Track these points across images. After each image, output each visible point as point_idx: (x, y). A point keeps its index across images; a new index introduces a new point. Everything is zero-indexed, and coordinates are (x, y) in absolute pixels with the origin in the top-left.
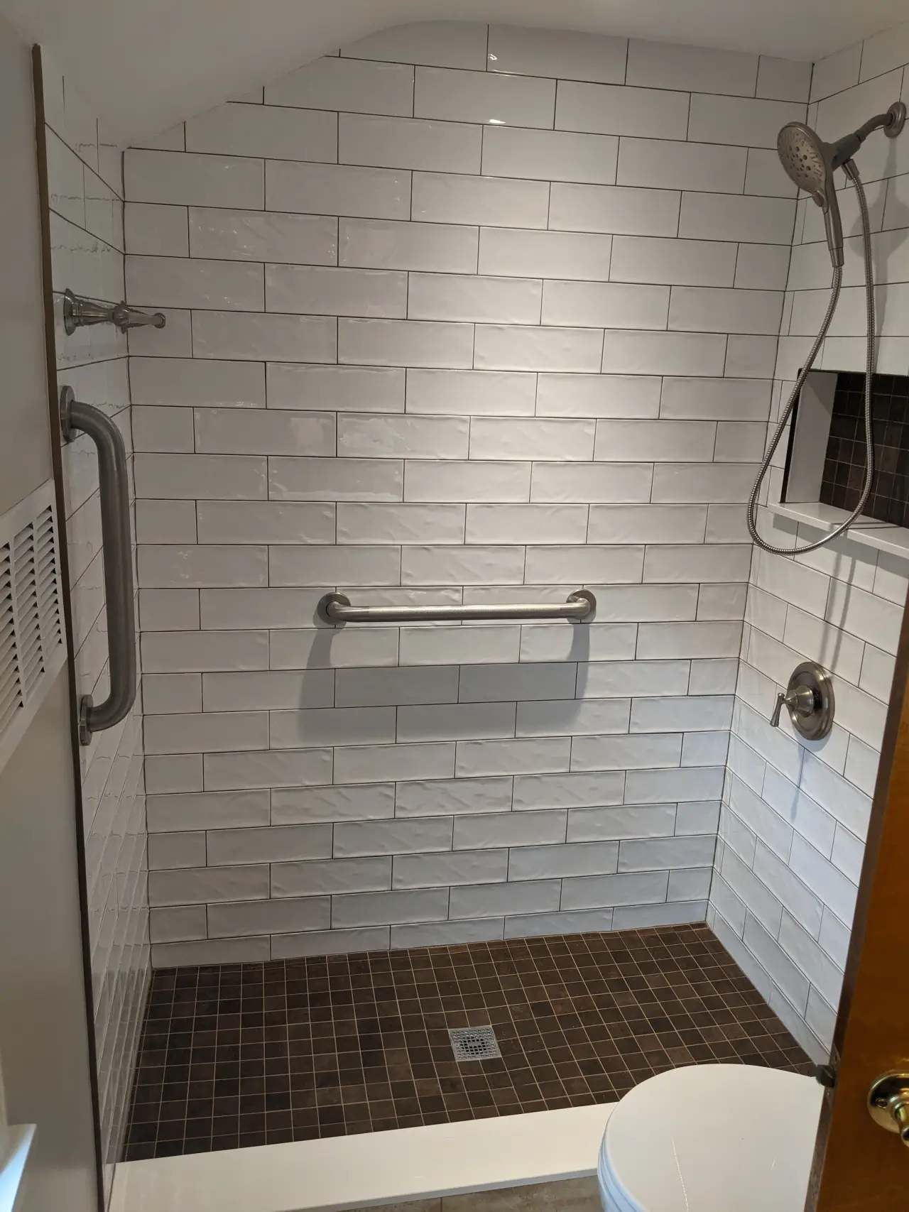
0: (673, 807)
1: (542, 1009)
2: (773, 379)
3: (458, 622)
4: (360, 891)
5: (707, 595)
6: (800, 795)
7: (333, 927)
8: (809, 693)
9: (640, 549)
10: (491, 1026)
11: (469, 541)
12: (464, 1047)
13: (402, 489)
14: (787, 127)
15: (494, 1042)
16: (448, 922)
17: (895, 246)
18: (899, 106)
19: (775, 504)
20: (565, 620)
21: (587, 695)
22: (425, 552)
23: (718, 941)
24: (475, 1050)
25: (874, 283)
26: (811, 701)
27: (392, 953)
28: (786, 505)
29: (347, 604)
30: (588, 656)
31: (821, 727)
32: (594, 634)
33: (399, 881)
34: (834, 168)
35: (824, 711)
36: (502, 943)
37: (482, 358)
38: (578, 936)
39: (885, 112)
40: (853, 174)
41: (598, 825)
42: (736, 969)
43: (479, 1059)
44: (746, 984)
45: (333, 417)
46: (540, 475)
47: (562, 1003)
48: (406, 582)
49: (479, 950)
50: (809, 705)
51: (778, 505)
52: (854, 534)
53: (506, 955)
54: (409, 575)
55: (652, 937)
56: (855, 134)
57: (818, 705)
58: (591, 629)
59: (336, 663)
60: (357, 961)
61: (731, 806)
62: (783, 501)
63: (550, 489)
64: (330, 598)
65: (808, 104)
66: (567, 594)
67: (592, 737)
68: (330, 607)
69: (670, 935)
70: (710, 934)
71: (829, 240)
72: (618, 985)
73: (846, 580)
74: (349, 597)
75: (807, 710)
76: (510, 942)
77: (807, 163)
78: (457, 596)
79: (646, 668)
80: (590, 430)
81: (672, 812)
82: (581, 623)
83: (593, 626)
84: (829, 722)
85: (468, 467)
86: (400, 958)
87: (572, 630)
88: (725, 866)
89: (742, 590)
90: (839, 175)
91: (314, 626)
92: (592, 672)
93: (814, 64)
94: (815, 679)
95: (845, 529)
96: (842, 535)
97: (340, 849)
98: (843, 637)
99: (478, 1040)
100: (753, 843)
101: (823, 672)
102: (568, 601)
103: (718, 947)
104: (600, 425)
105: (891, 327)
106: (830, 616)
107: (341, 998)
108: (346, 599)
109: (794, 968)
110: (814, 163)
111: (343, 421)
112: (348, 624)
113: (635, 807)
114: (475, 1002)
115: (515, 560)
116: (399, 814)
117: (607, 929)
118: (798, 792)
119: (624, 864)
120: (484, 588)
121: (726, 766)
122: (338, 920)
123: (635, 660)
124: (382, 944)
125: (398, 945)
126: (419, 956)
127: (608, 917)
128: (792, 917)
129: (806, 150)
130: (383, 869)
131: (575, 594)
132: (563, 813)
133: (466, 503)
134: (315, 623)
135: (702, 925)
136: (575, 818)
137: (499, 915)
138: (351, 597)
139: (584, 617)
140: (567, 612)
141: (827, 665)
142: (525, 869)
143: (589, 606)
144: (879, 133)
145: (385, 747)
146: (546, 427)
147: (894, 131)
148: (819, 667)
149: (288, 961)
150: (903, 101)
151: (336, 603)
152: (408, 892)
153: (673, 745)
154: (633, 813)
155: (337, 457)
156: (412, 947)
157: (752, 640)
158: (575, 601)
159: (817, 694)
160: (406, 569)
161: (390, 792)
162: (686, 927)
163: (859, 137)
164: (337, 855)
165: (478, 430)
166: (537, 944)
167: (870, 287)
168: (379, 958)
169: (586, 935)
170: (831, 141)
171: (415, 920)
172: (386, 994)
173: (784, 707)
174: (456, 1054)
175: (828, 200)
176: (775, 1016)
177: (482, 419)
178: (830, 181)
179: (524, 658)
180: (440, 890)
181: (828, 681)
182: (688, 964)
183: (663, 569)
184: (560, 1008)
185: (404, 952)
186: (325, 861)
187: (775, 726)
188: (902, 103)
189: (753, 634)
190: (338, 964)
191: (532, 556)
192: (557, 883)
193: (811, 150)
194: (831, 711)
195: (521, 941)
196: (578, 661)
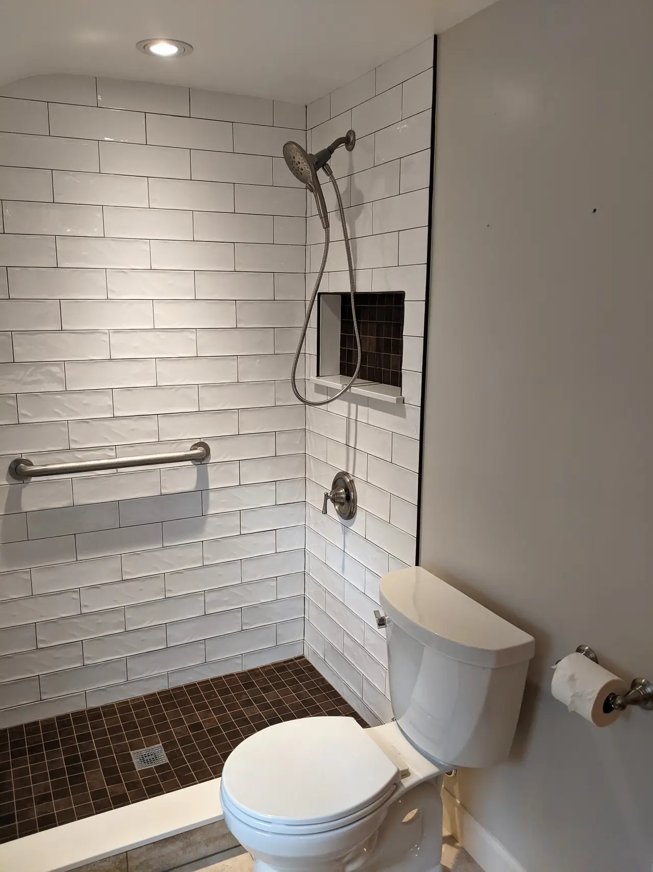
0: (274, 580)
1: (196, 727)
2: (305, 301)
3: (114, 471)
4: (61, 669)
5: (281, 438)
6: (346, 556)
7: (42, 699)
8: (342, 491)
9: (235, 412)
10: (161, 744)
11: (117, 414)
12: (142, 760)
13: (64, 382)
14: (286, 144)
15: (164, 753)
16: (128, 682)
17: (358, 215)
18: (351, 132)
19: (313, 377)
20: (189, 463)
21: (211, 512)
22: (85, 424)
23: (312, 666)
24: (151, 761)
25: (349, 238)
26: (344, 496)
27: (89, 710)
28: (320, 378)
29: (31, 464)
30: (208, 486)
31: (351, 511)
32: (211, 470)
33: (89, 658)
34: (317, 169)
35: (351, 500)
36: (168, 691)
37: (113, 292)
38: (220, 678)
39: (344, 136)
40: (329, 173)
41: (226, 599)
42: (323, 680)
43: (153, 766)
44: (330, 687)
45: (8, 335)
46: (162, 367)
47: (209, 721)
48: (73, 446)
49: (151, 699)
50: (342, 498)
51: (316, 378)
52: (354, 390)
53: (171, 698)
54: (75, 441)
55: (270, 670)
56: (328, 148)
57: (348, 498)
58: (208, 468)
59: (26, 508)
60: (63, 720)
61: (311, 574)
62: (318, 375)
63: (171, 375)
64: (17, 462)
65: (306, 131)
66: (190, 445)
67: (216, 540)
68: (18, 467)
69: (281, 667)
70: (307, 662)
71: (320, 214)
72: (248, 703)
73: (354, 419)
74: (32, 461)
75: (342, 501)
76: (173, 690)
77: (301, 166)
78: (113, 454)
79: (246, 489)
80: (193, 336)
81: (274, 583)
82: (201, 464)
83: (209, 465)
84: (355, 506)
85: (111, 363)
86: (94, 714)
87: (195, 469)
88: (311, 613)
89: (303, 433)
90: (321, 173)
91: (7, 483)
92: (212, 496)
93: (306, 107)
94: (344, 481)
95: (349, 387)
96: (348, 391)
97: (42, 641)
98: (357, 454)
99: (152, 755)
100: (324, 594)
101: (349, 477)
102: (191, 450)
103: (312, 669)
104: (200, 333)
105: (361, 264)
106: (348, 443)
107: (52, 746)
108: (30, 462)
109: (355, 669)
110: (305, 166)
111: (16, 337)
112: (33, 479)
113: (249, 583)
114: (150, 731)
115: (151, 425)
116: (84, 611)
117: (239, 670)
118: (344, 555)
119: (246, 624)
120: (131, 445)
121: (305, 549)
122: (45, 693)
123: (240, 485)
124: (80, 705)
125: (92, 704)
126: (109, 710)
127: (239, 661)
128: (349, 636)
129: (299, 158)
130: (77, 651)
131: (195, 445)
132: (201, 594)
133: (112, 389)
134: (7, 481)
135: (302, 657)
136: (210, 597)
137: (164, 671)
138: (33, 460)
139: (203, 459)
140: (191, 457)
141: (350, 472)
142: (178, 637)
143: (205, 451)
144: (342, 149)
145: (69, 564)
146: (163, 335)
147: (350, 147)
148: (346, 474)
149: (10, 729)
150: (353, 129)
151: (22, 465)
152: (97, 665)
153: (270, 538)
154: (249, 588)
155: (14, 362)
156: (102, 704)
157: (311, 464)
158: (196, 449)
159: (347, 490)
160: (72, 437)
161: (76, 596)
162: (291, 660)
163: (330, 151)
164: (40, 646)
165: (115, 338)
166: (192, 688)
167: (347, 240)
168: (79, 716)
169: (225, 677)
170: (314, 153)
171: (102, 685)
172: (85, 737)
173: (329, 501)
174: (136, 767)
175: (316, 188)
176: (346, 703)
177: (117, 331)
178: (315, 177)
179: (164, 491)
180: (119, 660)
181: (352, 481)
182: (293, 682)
183: (251, 424)
184: (207, 724)
185: (97, 709)
186: (31, 652)
187: (325, 514)
188: (353, 131)
189: (311, 460)
190: (48, 724)
191: (163, 422)
192: (202, 643)
193: (301, 158)
194: (355, 501)
195: (181, 688)
196: (202, 490)
